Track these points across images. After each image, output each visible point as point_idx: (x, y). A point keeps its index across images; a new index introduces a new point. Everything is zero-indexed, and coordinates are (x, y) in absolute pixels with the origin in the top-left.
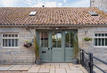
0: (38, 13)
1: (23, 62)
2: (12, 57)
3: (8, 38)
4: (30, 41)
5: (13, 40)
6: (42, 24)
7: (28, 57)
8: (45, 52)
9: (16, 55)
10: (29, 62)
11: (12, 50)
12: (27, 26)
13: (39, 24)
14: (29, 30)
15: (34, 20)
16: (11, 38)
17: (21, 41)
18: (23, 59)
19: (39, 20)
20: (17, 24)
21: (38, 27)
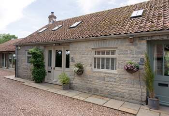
0: (146, 11)
1: (123, 97)
2: (107, 85)
3: (101, 56)
4: (136, 62)
5: (108, 59)
6: (161, 30)
7: (133, 89)
8: (167, 85)
9: (113, 83)
10: (133, 99)
11: (106, 75)
12: (131, 36)
13: (154, 31)
14: (134, 43)
15: (141, 25)
16: (106, 56)
17: (120, 62)
18: (123, 91)
19: (153, 22)
20: (115, 34)
21: (152, 37)
